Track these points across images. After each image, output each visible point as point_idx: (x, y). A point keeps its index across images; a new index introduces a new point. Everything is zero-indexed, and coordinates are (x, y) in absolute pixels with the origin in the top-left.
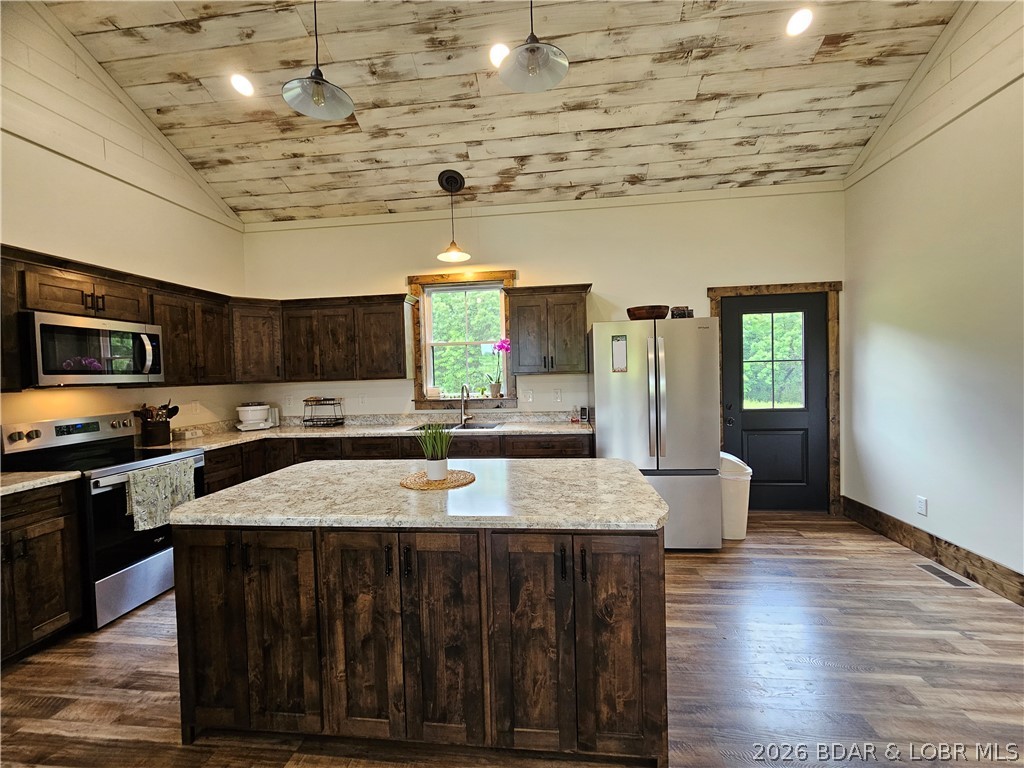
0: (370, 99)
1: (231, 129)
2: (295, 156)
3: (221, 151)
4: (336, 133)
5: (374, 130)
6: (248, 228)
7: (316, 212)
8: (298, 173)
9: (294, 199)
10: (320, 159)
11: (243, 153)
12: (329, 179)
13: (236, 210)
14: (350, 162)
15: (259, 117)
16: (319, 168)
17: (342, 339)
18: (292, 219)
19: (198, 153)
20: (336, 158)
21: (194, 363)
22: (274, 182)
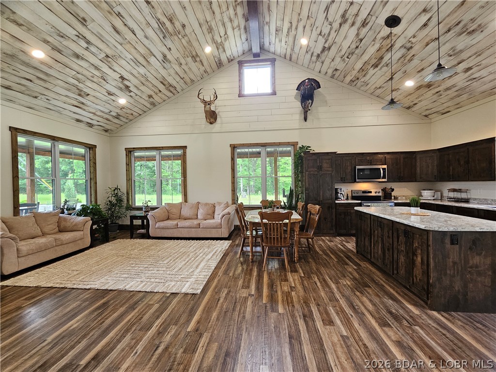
0: (456, 62)
1: (413, 95)
2: (437, 92)
3: (412, 102)
4: (449, 79)
5: (465, 70)
6: (432, 120)
7: (458, 106)
8: (442, 97)
9: (445, 105)
10: (448, 89)
11: (420, 99)
12: (456, 93)
13: (426, 116)
14: (461, 84)
15: (419, 88)
16: (449, 92)
17: (462, 163)
18: (449, 112)
19: (407, 105)
20: (454, 86)
21: (399, 175)
22: (435, 103)
